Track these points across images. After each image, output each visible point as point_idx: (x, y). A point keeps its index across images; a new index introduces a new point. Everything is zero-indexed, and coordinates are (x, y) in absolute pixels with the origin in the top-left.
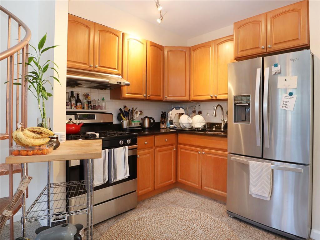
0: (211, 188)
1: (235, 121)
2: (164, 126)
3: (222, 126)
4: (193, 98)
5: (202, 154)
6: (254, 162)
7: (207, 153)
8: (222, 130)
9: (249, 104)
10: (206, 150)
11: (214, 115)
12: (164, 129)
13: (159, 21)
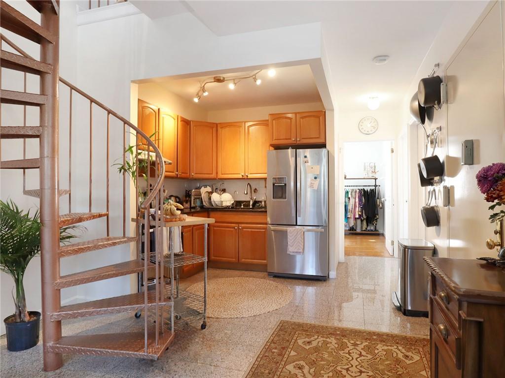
0: (249, 259)
1: (273, 198)
2: (187, 205)
3: (251, 203)
4: (220, 176)
5: (239, 228)
6: (291, 228)
7: (243, 228)
8: (251, 207)
9: (285, 184)
10: (243, 225)
11: (246, 193)
12: (187, 208)
13: (196, 100)
